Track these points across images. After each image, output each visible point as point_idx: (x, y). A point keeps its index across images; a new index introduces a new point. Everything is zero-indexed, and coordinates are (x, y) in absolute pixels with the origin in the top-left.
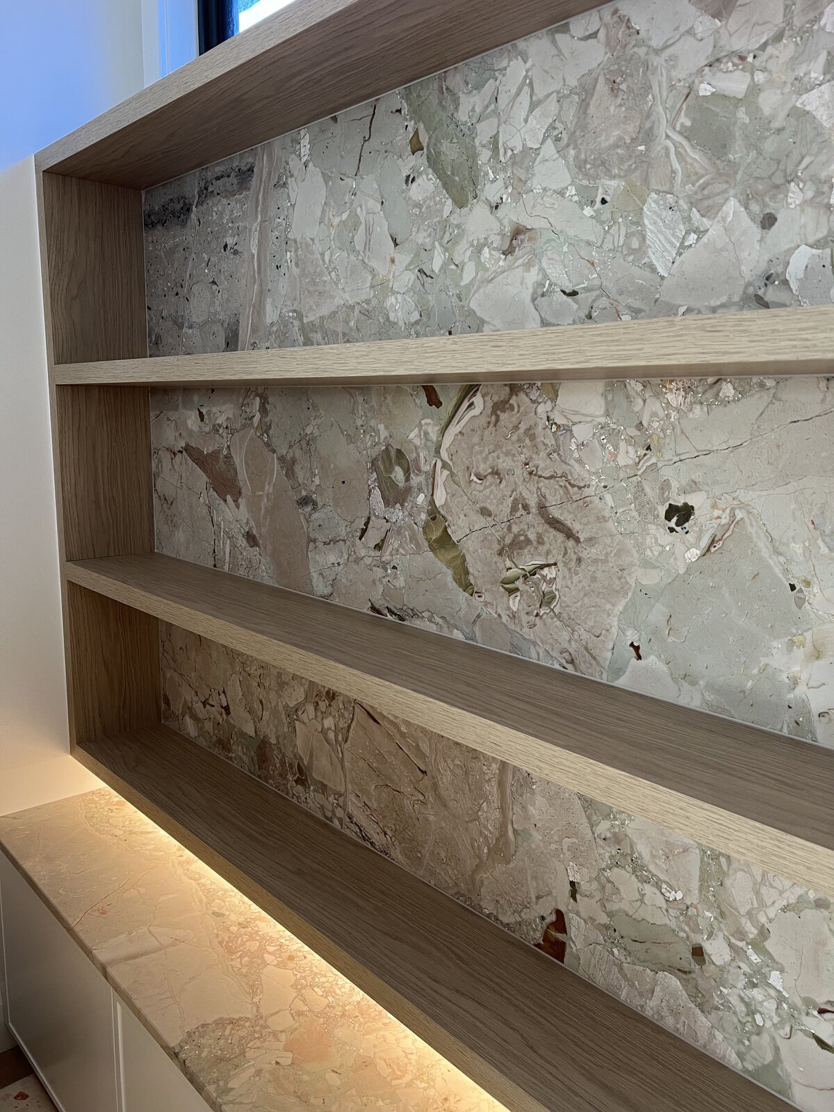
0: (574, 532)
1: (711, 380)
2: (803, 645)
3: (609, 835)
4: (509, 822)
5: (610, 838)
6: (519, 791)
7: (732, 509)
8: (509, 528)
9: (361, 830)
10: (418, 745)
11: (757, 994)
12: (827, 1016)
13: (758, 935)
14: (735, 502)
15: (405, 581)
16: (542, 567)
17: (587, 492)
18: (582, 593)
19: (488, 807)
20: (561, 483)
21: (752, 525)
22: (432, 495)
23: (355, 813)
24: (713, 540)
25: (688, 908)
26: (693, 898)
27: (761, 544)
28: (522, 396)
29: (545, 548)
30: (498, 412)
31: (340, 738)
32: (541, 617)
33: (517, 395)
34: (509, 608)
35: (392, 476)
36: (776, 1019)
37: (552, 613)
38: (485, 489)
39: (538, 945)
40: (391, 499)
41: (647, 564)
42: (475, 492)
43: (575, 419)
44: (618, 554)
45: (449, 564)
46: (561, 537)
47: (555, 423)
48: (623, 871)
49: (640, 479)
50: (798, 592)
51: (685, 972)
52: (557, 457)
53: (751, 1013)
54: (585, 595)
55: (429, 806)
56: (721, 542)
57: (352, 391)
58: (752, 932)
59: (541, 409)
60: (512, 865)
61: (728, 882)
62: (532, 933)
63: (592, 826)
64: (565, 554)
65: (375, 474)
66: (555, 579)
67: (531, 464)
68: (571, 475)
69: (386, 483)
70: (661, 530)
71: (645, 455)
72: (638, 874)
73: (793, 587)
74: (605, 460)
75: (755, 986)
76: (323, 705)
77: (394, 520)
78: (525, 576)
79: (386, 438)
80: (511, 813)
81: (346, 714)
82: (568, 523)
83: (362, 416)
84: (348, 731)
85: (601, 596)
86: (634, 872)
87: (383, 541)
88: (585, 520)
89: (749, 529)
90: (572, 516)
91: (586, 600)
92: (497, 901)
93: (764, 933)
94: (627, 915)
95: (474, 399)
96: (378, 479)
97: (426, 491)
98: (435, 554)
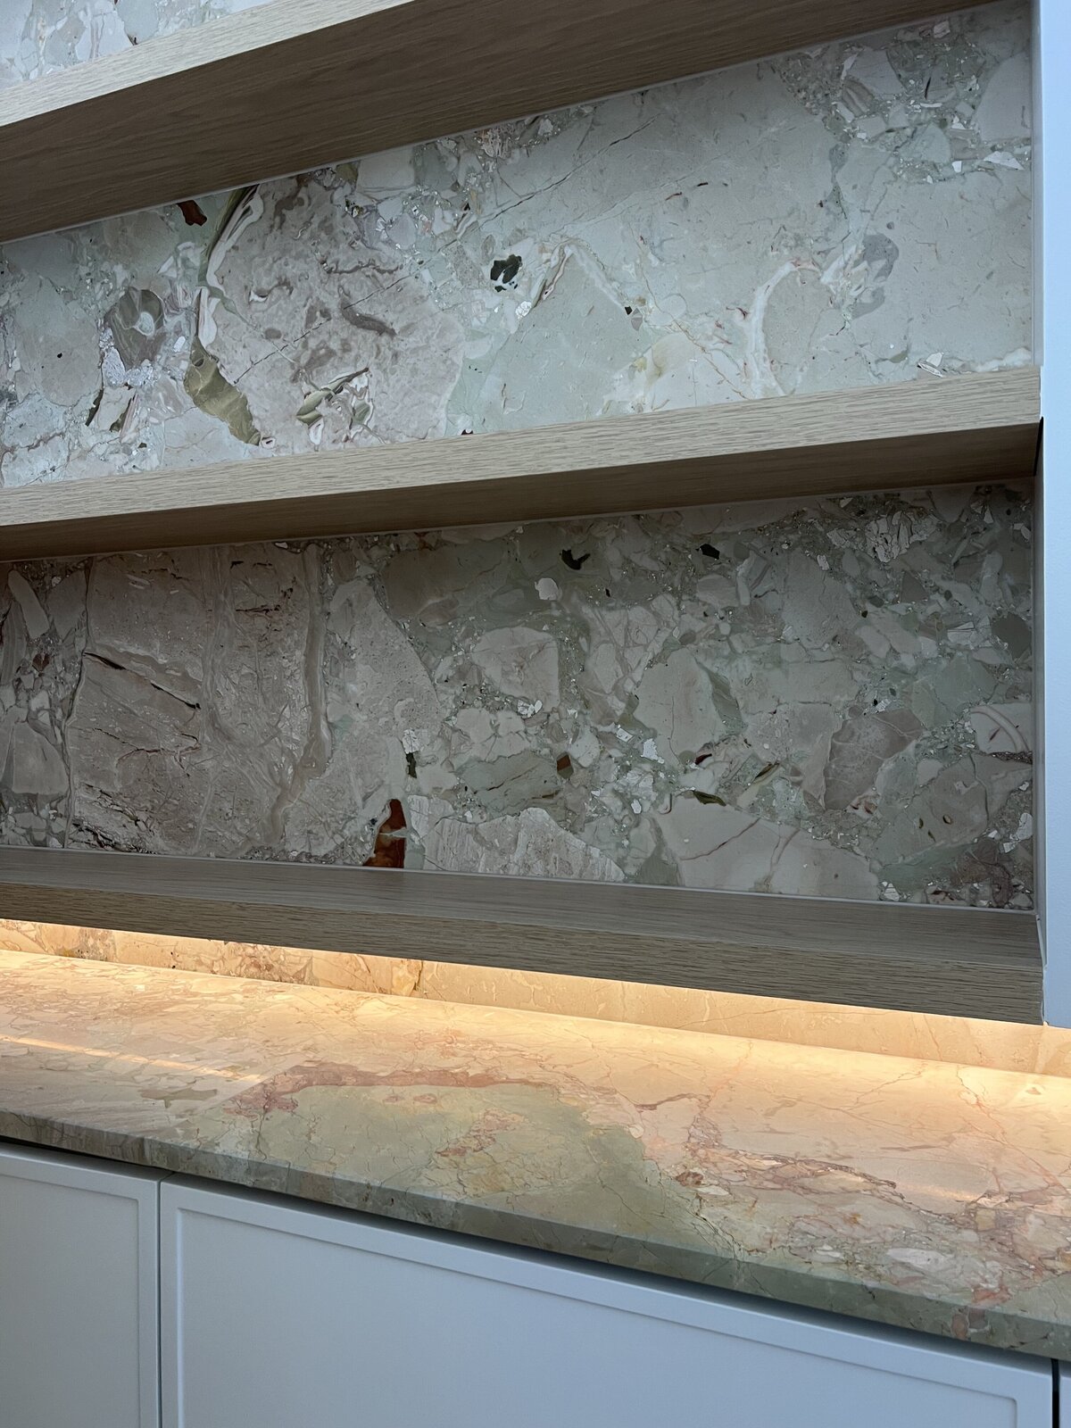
0: (388, 324)
1: (528, 119)
2: (644, 367)
3: (451, 673)
4: (322, 717)
5: (452, 677)
6: (334, 670)
7: (561, 248)
8: (305, 345)
9: (95, 834)
10: (185, 674)
11: (631, 778)
12: (706, 762)
13: (626, 708)
14: (564, 240)
15: (159, 458)
16: (349, 379)
17: (399, 274)
18: (402, 394)
19: (291, 711)
20: (367, 273)
21: (582, 258)
22: (197, 334)
23: (86, 813)
24: (544, 286)
25: (549, 716)
26: (554, 702)
27: (593, 276)
28: (313, 185)
29: (353, 354)
30: (284, 211)
31: (59, 715)
32: (352, 441)
33: (306, 186)
34: (309, 443)
35: (137, 327)
36: (654, 796)
37: (365, 430)
38: (269, 307)
39: (369, 863)
40: (135, 357)
41: (476, 335)
42: (257, 314)
43: (381, 196)
44: (441, 334)
45: (223, 415)
46: (371, 335)
47: (357, 207)
48: (472, 709)
49: (460, 243)
50: (634, 313)
51: (551, 796)
52: (361, 244)
53: (627, 804)
54: (406, 394)
55: (205, 749)
56: (552, 286)
57: (73, 233)
58: (619, 707)
59: (338, 196)
60: (328, 772)
61: (589, 664)
62: (359, 850)
63: (430, 672)
64: (378, 354)
65: (109, 332)
66: (367, 387)
67: (329, 262)
68: (380, 261)
69: (127, 339)
70: (488, 293)
71: (464, 215)
72: (489, 704)
73: (629, 310)
74: (419, 233)
75: (628, 769)
76: (28, 681)
77: (141, 383)
78: (329, 397)
79: (125, 281)
80: (324, 704)
81: (69, 677)
82: (380, 317)
83: (88, 261)
84: (73, 700)
85: (424, 389)
86: (484, 702)
87: (123, 416)
88: (400, 307)
89: (581, 264)
90: (384, 307)
91: (407, 400)
92: (309, 832)
93: (632, 702)
94: (480, 761)
95: (250, 204)
96: (115, 338)
97: (187, 332)
98: (205, 410)
